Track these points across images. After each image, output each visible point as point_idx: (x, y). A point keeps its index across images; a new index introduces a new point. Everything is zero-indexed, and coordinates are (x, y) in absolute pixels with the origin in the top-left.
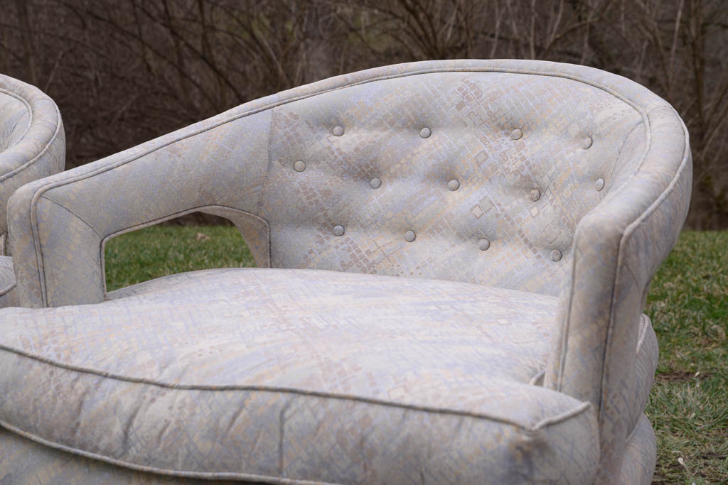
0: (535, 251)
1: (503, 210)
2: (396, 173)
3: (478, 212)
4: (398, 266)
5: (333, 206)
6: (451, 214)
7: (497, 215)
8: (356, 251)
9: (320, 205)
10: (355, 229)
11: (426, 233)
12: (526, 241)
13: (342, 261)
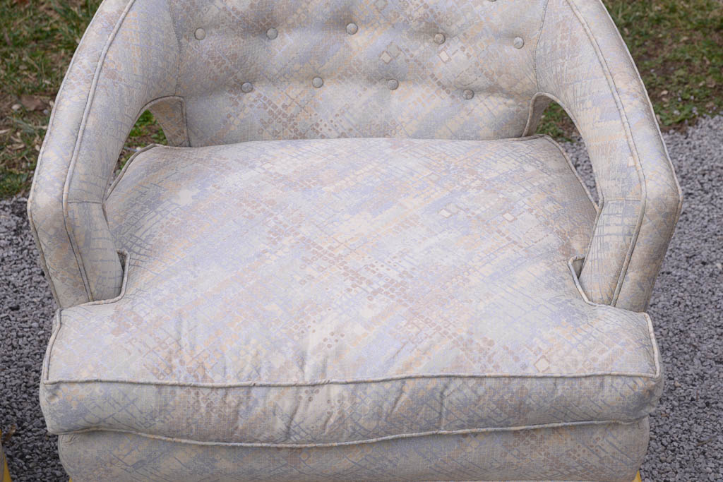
0: (448, 92)
1: (412, 56)
2: (293, 23)
3: (386, 58)
4: (316, 115)
5: (241, 68)
6: (358, 61)
7: (407, 61)
8: (273, 107)
9: (230, 70)
10: (264, 84)
11: (335, 79)
12: (439, 83)
13: (261, 119)
